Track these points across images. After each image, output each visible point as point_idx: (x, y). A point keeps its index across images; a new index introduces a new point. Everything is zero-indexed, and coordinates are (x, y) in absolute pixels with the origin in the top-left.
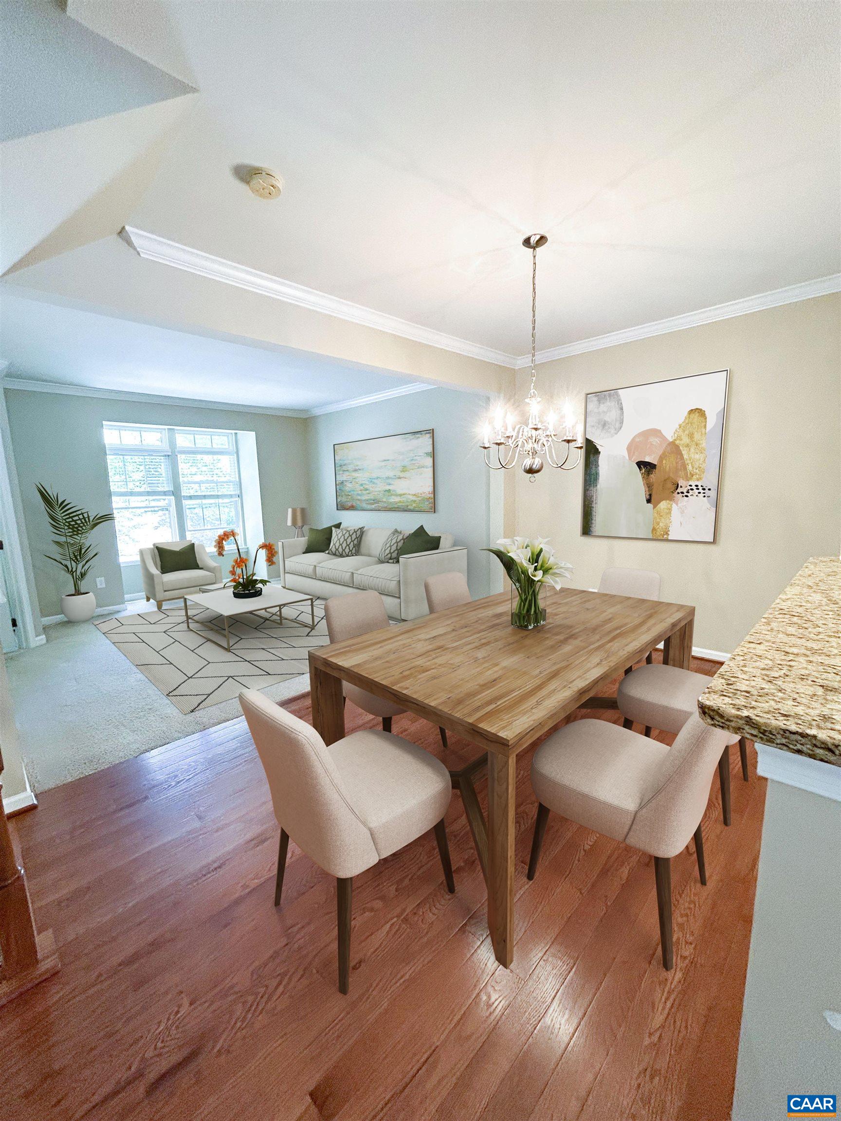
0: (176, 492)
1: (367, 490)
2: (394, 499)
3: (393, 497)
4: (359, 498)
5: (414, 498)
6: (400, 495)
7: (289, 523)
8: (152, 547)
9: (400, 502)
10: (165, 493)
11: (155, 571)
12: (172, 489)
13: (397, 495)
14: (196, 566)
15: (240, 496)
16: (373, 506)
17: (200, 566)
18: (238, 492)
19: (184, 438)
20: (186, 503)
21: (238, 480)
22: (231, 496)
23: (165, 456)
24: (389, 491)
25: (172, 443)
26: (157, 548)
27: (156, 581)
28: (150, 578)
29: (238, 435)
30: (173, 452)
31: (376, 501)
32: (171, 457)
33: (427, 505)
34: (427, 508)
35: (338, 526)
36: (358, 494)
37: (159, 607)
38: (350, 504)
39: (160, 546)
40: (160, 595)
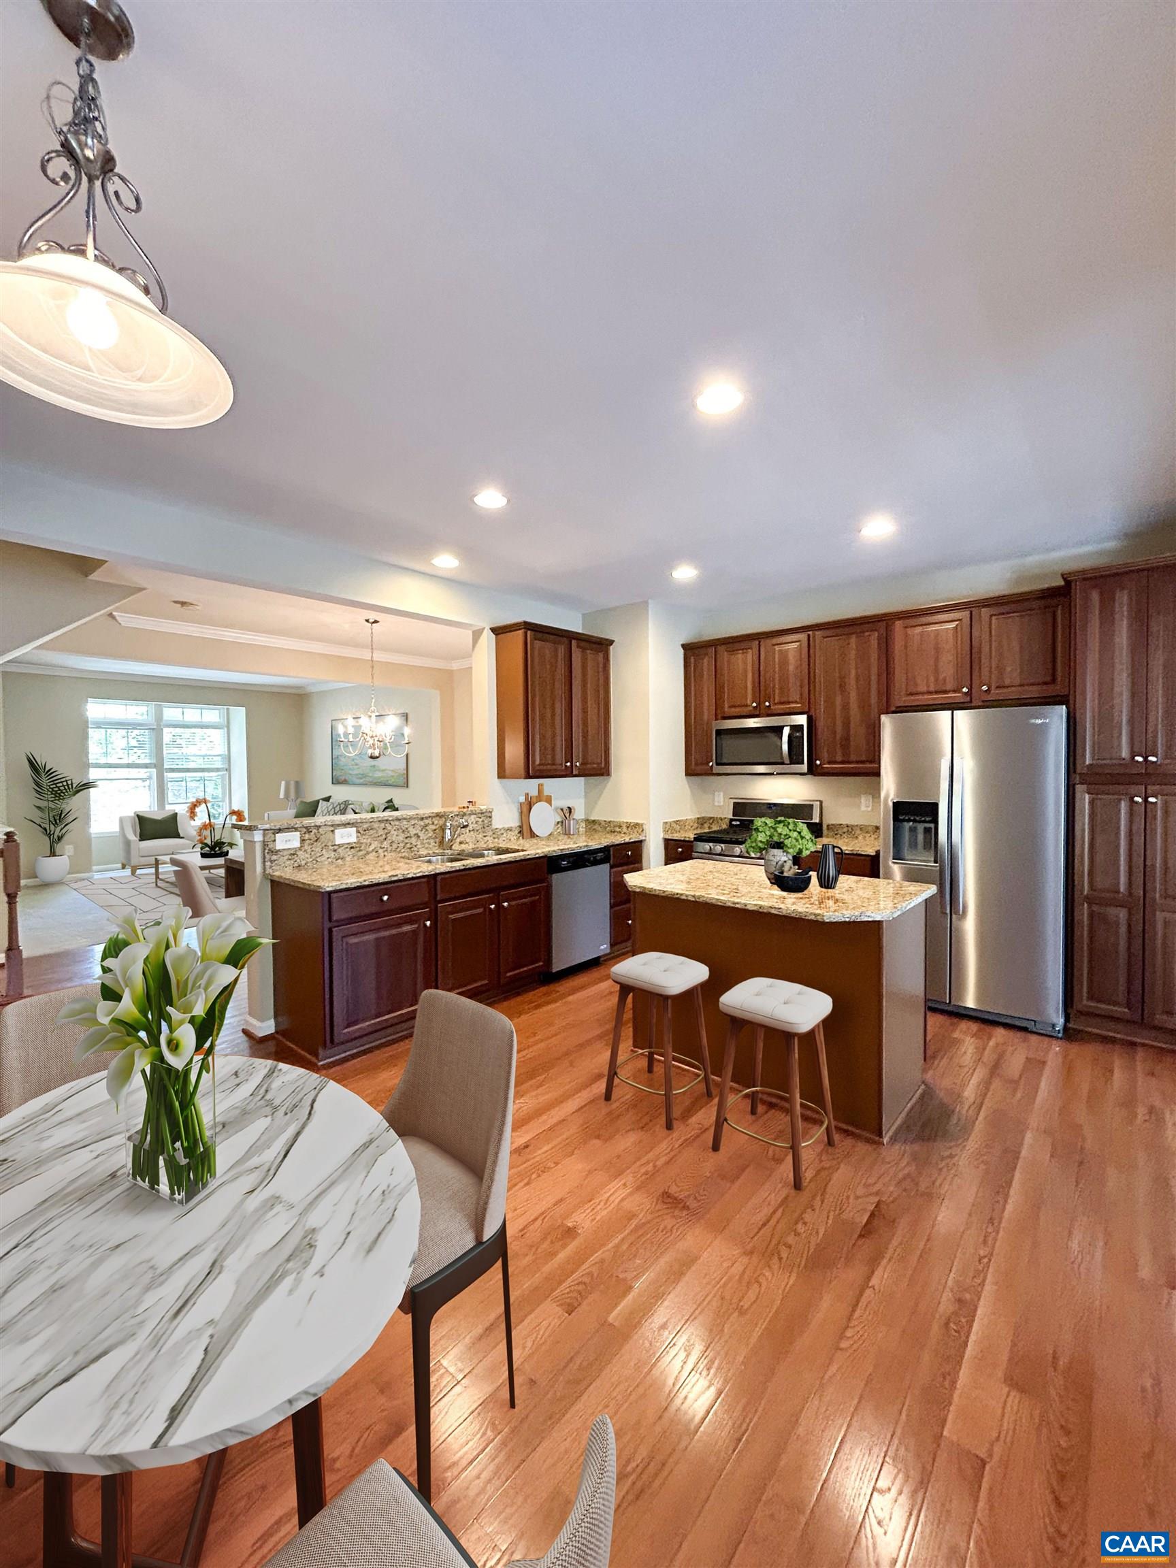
0: (158, 765)
1: (357, 765)
2: (378, 774)
3: (377, 772)
4: (351, 772)
5: (393, 774)
6: (383, 771)
7: (282, 795)
8: (133, 815)
9: (382, 777)
10: (146, 766)
11: (133, 837)
12: (154, 761)
13: (379, 770)
14: (178, 836)
15: (228, 770)
16: (362, 781)
17: (181, 836)
18: (226, 766)
19: (172, 713)
20: (168, 775)
21: (226, 753)
22: (218, 770)
23: (150, 729)
24: (374, 766)
25: (159, 717)
26: (138, 816)
27: (132, 846)
28: (128, 843)
29: (231, 712)
30: (159, 725)
31: (364, 776)
32: (157, 730)
33: (402, 781)
34: (402, 783)
35: (327, 799)
36: (350, 769)
37: (133, 873)
38: (343, 778)
39: (141, 814)
40: (134, 862)
